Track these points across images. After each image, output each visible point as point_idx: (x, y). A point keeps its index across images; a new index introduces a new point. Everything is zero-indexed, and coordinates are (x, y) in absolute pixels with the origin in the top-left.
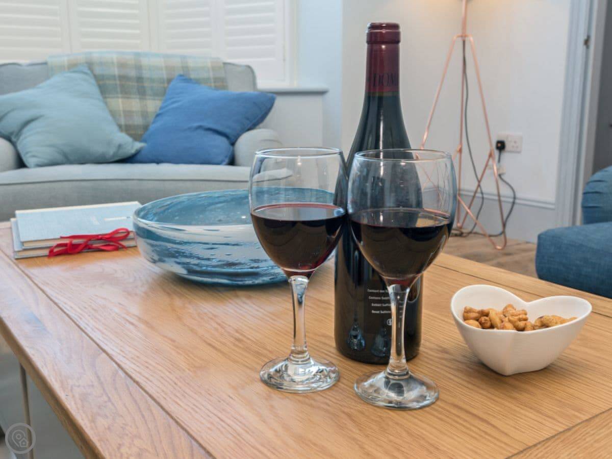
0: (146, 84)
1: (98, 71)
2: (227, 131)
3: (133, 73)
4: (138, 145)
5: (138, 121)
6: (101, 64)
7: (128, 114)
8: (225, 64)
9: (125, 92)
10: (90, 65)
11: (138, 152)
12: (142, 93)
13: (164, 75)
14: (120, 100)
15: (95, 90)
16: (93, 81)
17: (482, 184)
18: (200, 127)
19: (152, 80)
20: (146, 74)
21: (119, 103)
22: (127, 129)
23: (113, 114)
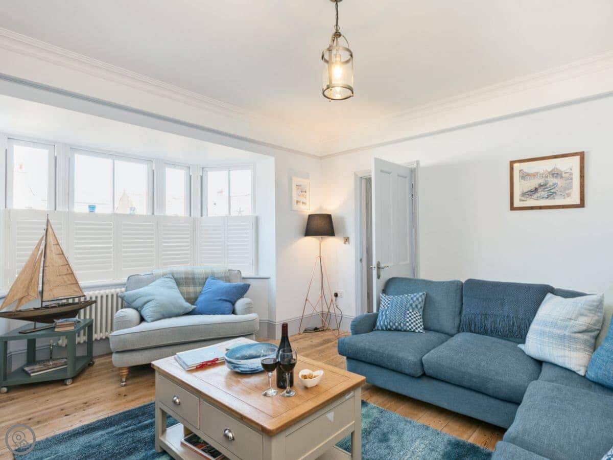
0: (197, 281)
1: (176, 276)
2: (232, 300)
3: (190, 276)
4: (193, 307)
5: (192, 296)
6: (177, 273)
7: (188, 293)
8: (229, 270)
9: (187, 284)
10: (173, 274)
11: (194, 310)
12: (195, 284)
13: (204, 276)
14: (185, 288)
15: (175, 285)
16: (174, 281)
17: (330, 310)
18: (220, 300)
19: (199, 278)
20: (196, 276)
21: (185, 289)
22: (187, 300)
23: (182, 293)
